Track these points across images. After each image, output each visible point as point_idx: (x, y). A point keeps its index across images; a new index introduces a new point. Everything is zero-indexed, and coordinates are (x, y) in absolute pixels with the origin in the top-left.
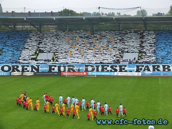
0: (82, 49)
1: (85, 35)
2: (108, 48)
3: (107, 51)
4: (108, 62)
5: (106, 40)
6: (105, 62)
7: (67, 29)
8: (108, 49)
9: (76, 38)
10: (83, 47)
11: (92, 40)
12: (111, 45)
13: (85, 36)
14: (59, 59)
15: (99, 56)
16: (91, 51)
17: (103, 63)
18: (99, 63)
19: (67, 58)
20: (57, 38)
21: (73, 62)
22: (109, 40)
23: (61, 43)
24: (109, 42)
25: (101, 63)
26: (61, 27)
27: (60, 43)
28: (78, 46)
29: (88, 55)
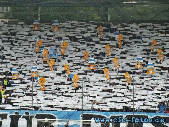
0: (77, 72)
1: (84, 33)
2: (145, 69)
3: (142, 78)
4: (145, 108)
5: (142, 48)
6: (136, 106)
7: (36, 17)
8: (146, 72)
9: (62, 42)
10: (79, 67)
11: (104, 46)
12: (154, 61)
13: (85, 35)
14: (14, 96)
15: (122, 91)
16: (100, 76)
17: (132, 110)
18: (121, 110)
19: (35, 95)
20: (12, 42)
21: (52, 106)
22: (148, 48)
23: (21, 55)
24: (148, 54)
25: (127, 109)
26: (22, 11)
27: (17, 55)
28: (64, 62)
29: (91, 87)
